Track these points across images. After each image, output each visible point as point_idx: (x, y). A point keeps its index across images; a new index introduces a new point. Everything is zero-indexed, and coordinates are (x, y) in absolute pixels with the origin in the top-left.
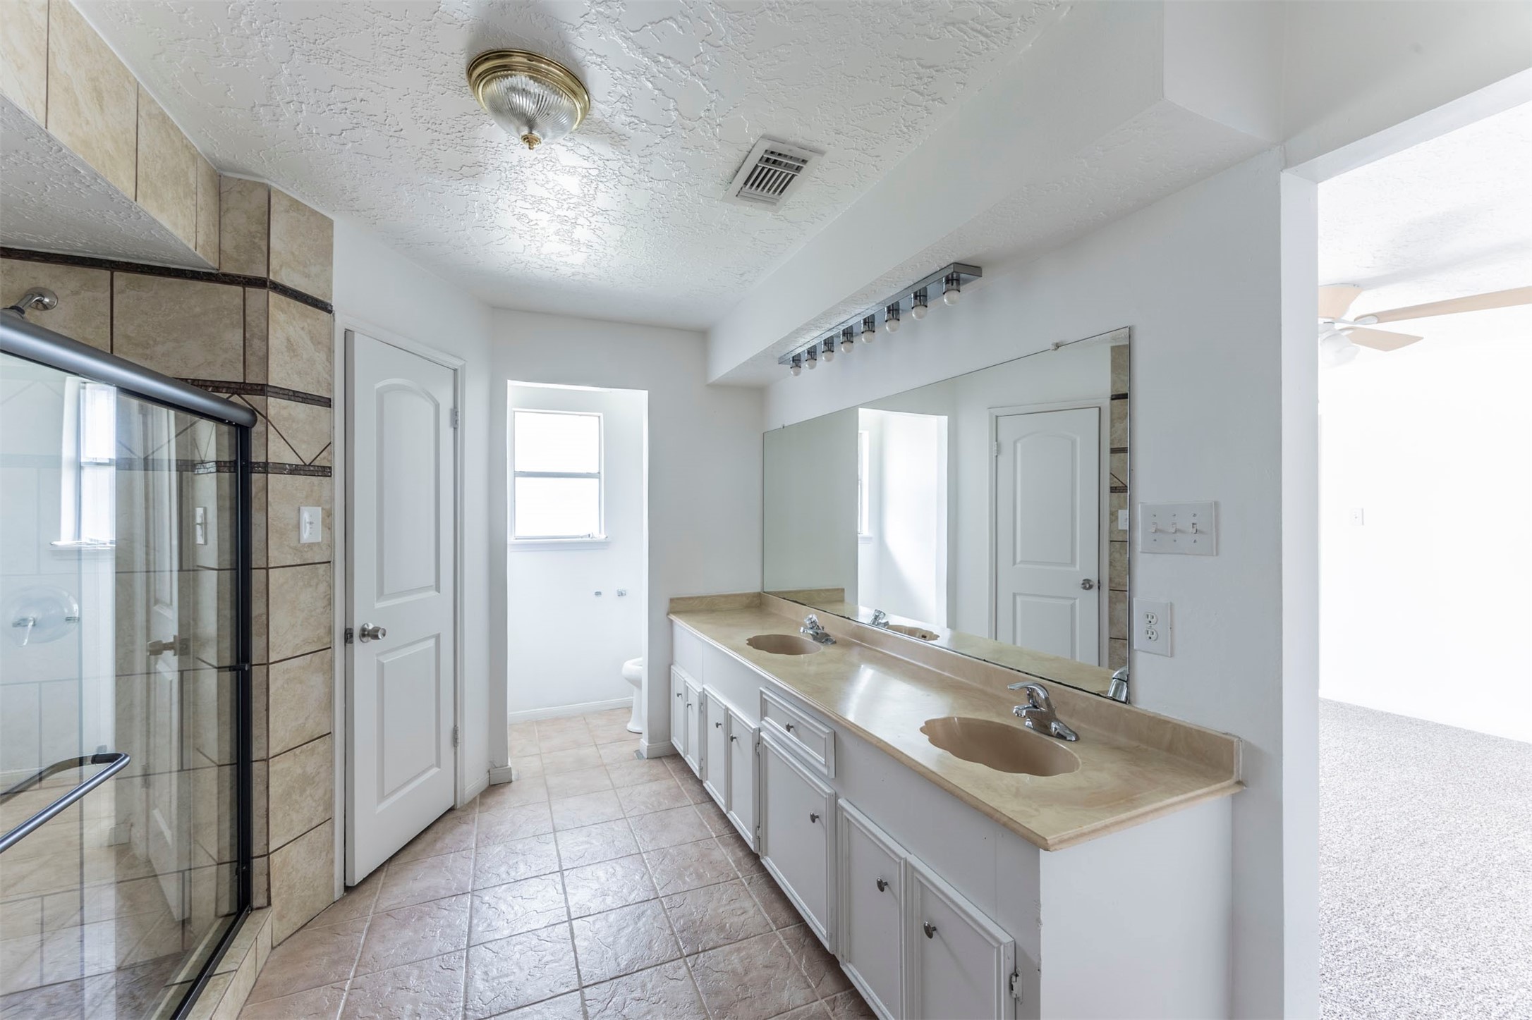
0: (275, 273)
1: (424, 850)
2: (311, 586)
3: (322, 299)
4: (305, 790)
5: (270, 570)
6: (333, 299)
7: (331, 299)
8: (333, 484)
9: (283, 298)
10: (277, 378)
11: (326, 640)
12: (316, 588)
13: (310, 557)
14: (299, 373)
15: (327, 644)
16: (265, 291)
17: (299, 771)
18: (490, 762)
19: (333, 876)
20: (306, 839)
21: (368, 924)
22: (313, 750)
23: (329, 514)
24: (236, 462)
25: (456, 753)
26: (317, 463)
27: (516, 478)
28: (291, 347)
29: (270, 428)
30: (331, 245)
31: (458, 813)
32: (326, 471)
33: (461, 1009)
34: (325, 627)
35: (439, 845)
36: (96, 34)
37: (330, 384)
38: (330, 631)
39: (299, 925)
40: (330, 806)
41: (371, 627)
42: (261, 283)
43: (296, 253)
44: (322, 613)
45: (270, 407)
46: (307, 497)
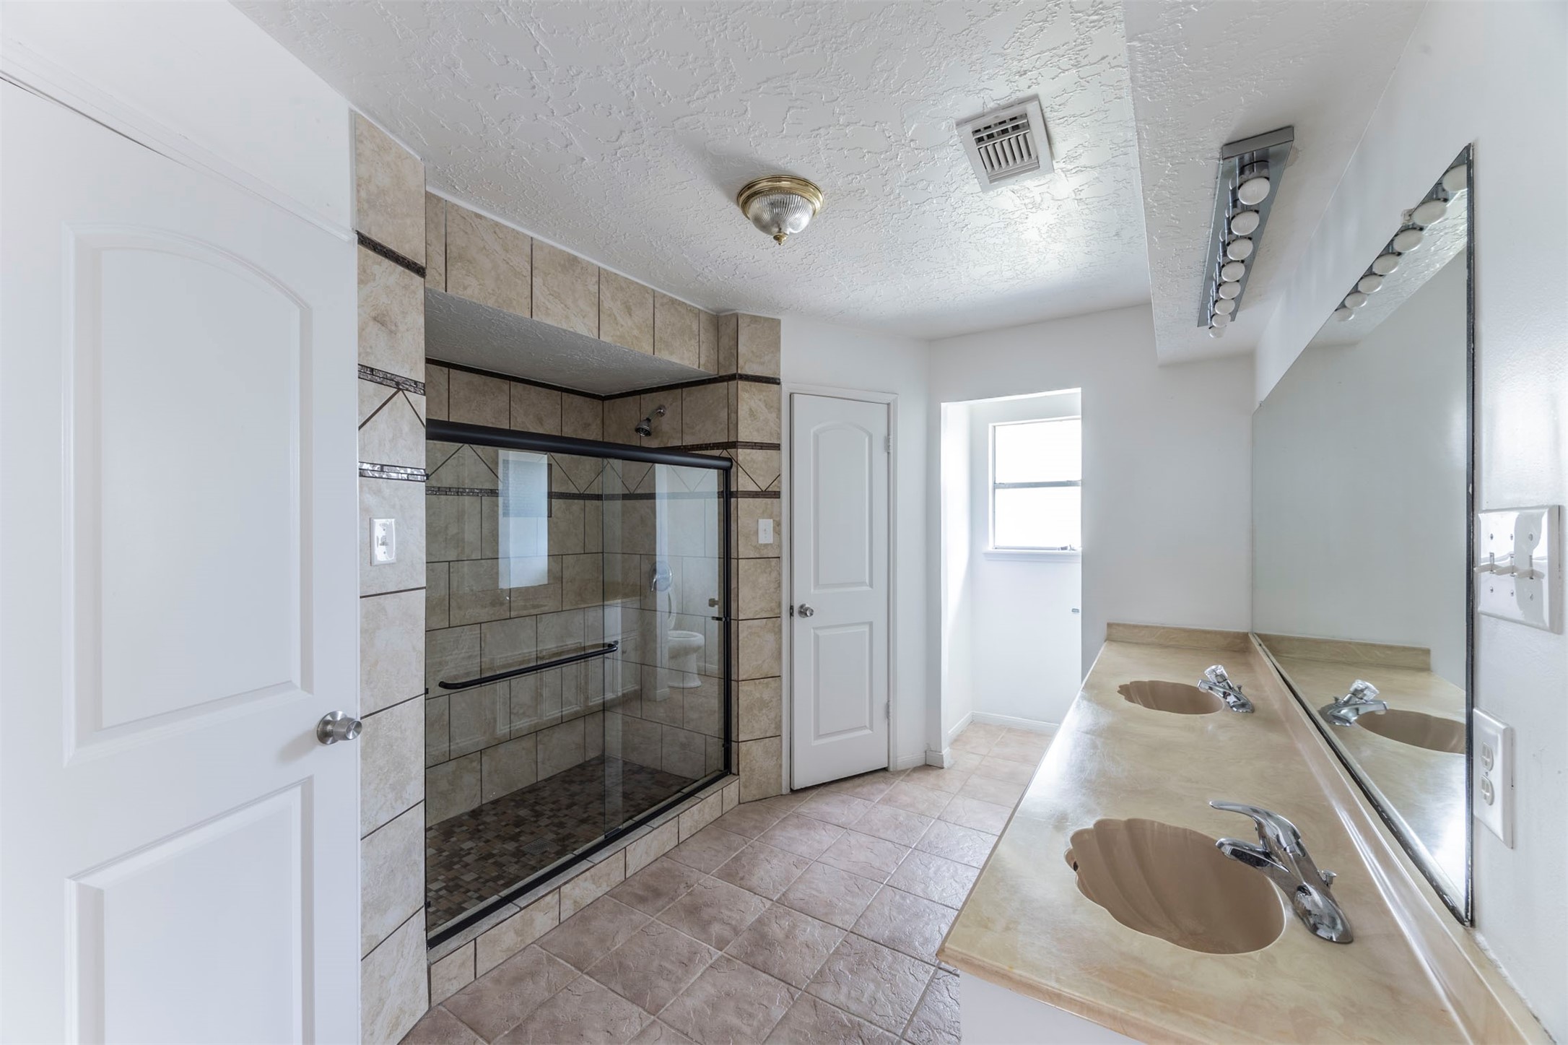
0: (742, 368)
1: (848, 789)
2: (766, 573)
3: (772, 376)
4: (762, 710)
5: (740, 560)
6: (782, 373)
7: (779, 375)
8: (780, 503)
9: (747, 383)
10: (743, 436)
11: (777, 611)
12: (770, 574)
13: (765, 553)
14: (758, 430)
15: (777, 614)
16: (736, 382)
17: (758, 695)
18: (927, 744)
19: (781, 776)
20: (762, 744)
21: (785, 816)
22: (767, 684)
23: (778, 525)
24: (722, 492)
25: (889, 725)
26: (770, 489)
27: (997, 490)
28: (752, 414)
29: (740, 468)
30: (779, 337)
31: (887, 774)
32: (777, 495)
33: (781, 892)
34: (776, 602)
35: (858, 790)
36: (626, 278)
37: (778, 434)
38: (780, 605)
39: (757, 797)
40: (779, 727)
41: (807, 606)
42: (732, 377)
43: (755, 351)
44: (774, 592)
45: (739, 455)
46: (763, 512)
